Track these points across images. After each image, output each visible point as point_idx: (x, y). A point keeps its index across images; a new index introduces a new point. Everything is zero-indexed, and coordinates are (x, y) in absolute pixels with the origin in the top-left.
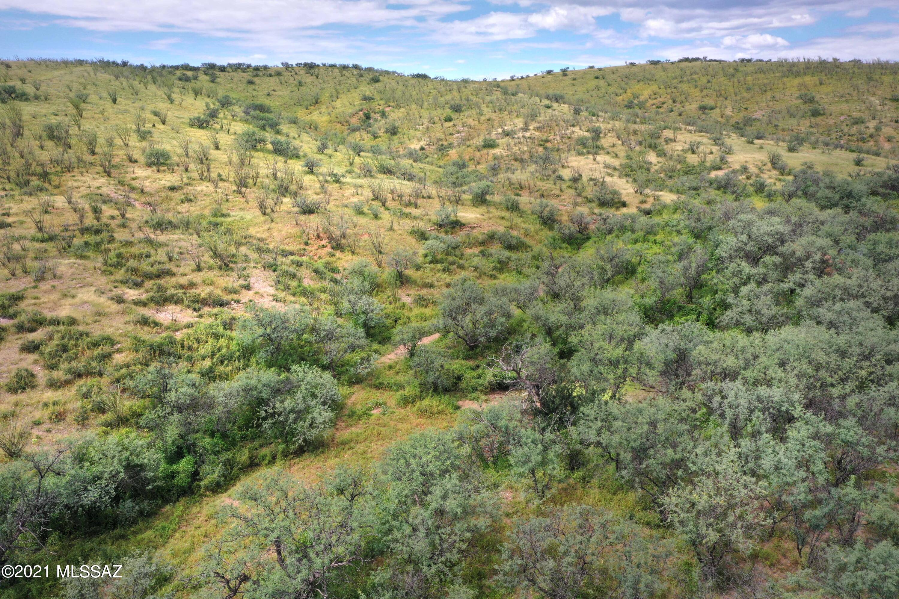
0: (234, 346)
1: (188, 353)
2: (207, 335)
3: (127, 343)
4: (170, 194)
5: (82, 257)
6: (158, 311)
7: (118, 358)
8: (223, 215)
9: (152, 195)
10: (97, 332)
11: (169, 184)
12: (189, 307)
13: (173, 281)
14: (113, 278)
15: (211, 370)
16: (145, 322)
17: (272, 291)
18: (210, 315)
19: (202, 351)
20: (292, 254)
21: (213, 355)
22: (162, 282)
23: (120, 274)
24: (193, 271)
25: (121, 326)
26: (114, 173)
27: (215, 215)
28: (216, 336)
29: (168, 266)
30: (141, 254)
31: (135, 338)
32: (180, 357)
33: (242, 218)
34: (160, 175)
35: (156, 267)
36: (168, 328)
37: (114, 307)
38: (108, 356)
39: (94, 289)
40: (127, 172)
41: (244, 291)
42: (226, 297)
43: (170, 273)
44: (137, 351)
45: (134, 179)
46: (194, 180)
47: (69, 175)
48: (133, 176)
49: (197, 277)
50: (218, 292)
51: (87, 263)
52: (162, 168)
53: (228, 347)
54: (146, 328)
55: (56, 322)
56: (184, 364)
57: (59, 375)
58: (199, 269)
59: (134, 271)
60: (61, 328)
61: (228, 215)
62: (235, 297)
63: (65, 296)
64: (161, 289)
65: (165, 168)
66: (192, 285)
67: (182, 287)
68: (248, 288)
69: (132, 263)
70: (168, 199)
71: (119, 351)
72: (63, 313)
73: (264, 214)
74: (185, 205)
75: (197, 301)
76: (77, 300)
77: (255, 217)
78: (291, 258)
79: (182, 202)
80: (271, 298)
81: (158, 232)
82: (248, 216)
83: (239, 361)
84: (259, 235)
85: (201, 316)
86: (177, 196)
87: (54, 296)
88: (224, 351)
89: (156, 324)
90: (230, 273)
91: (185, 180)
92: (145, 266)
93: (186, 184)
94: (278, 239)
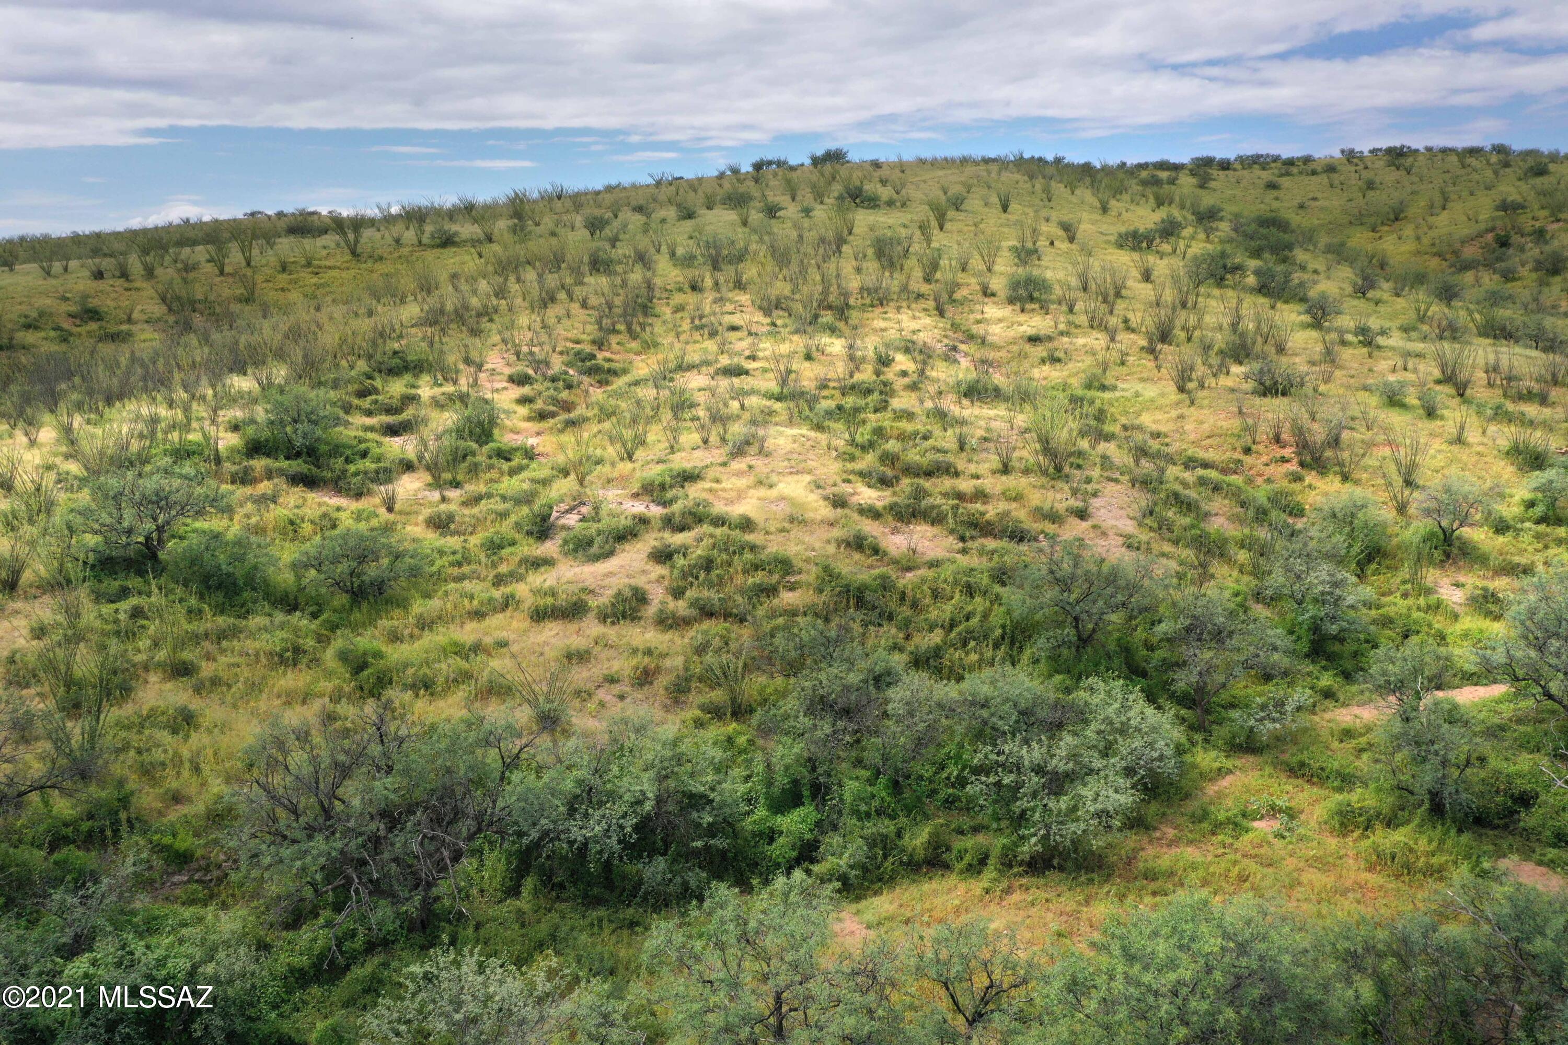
0: (997, 617)
1: (906, 611)
2: (956, 582)
3: (811, 575)
4: (1028, 347)
5: (819, 428)
6: (896, 531)
7: (788, 598)
8: (1103, 388)
9: (999, 348)
10: (774, 547)
11: (1030, 331)
12: (952, 532)
13: (947, 483)
14: (849, 466)
15: (937, 652)
16: (858, 544)
17: (1129, 527)
18: (981, 552)
19: (933, 614)
20: (1206, 465)
21: (952, 625)
22: (927, 484)
23: (868, 461)
24: (994, 472)
25: (817, 545)
26: (950, 311)
27: (1089, 386)
28: (970, 591)
29: (950, 458)
30: (916, 433)
31: (826, 569)
32: (890, 618)
33: (1137, 395)
34: (1023, 318)
35: (931, 456)
36: (895, 562)
37: (825, 511)
38: (771, 591)
39: (808, 478)
40: (972, 311)
41: (1074, 521)
42: (1033, 526)
43: (950, 471)
44: (820, 591)
45: (978, 322)
46: (1077, 327)
47: (878, 310)
48: (979, 317)
49: (990, 484)
50: (1020, 514)
51: (822, 437)
52: (1029, 306)
53: (985, 616)
54: (857, 556)
55: (719, 521)
56: (891, 632)
57: (681, 607)
58: (1006, 469)
59: (889, 459)
60: (719, 531)
61: (1114, 388)
62: (1050, 528)
63: (760, 483)
64: (919, 494)
65: (1037, 306)
66: (981, 495)
67: (960, 496)
68: (1082, 514)
69: (892, 446)
70: (1022, 355)
71: (792, 588)
72: (738, 510)
73: (1181, 389)
74: (1046, 368)
75: (974, 525)
76: (773, 493)
77: (1163, 395)
78: (1200, 472)
79: (1043, 361)
80: (1120, 540)
81: (965, 402)
82: (1150, 392)
83: (996, 646)
84: (1154, 427)
85: (964, 551)
86: (1040, 351)
87: (742, 482)
88: (975, 621)
89: (876, 551)
90: (1060, 484)
91: (1062, 327)
92: (913, 456)
93: (1062, 334)
94: (1192, 437)
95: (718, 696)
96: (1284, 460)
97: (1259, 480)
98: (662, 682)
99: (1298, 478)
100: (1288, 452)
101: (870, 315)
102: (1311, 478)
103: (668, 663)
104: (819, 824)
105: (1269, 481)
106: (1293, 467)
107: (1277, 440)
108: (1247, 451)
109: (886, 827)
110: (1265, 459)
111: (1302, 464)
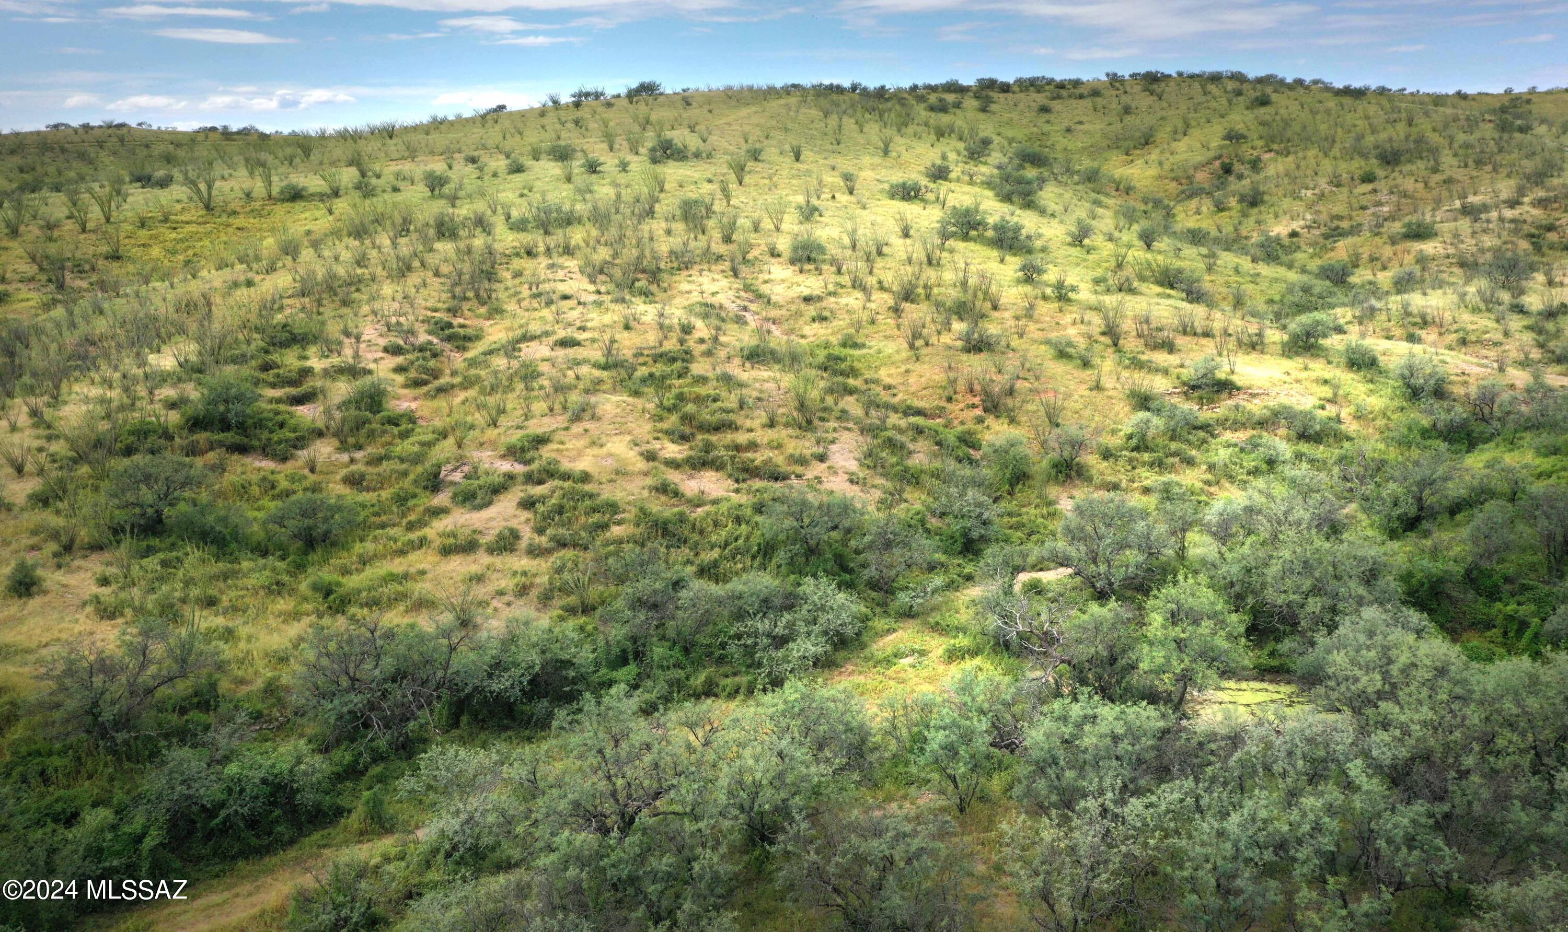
0: (755, 540)
1: (696, 537)
2: (729, 516)
3: (630, 514)
4: (803, 306)
5: (636, 394)
6: (691, 477)
7: (616, 531)
8: (856, 346)
9: (781, 307)
10: (607, 494)
11: (806, 292)
12: (730, 476)
13: (729, 437)
14: (659, 425)
15: (715, 564)
16: (663, 489)
17: (853, 466)
18: (749, 491)
19: (714, 538)
20: (919, 412)
21: (727, 544)
22: (714, 438)
23: (673, 420)
24: (764, 426)
25: (636, 491)
26: (744, 270)
27: (844, 345)
28: (738, 520)
29: (732, 416)
30: (708, 396)
31: (642, 509)
32: (685, 542)
33: (879, 352)
34: (801, 278)
35: (718, 416)
36: (689, 501)
37: (642, 465)
38: (604, 527)
39: (628, 438)
40: (761, 272)
41: (816, 463)
42: (785, 468)
43: (732, 426)
44: (638, 525)
45: (766, 282)
46: (843, 287)
47: (686, 273)
48: (766, 277)
49: (762, 436)
50: (779, 459)
51: (639, 402)
52: (807, 267)
53: (748, 538)
54: (663, 498)
55: (566, 476)
56: (686, 552)
57: (543, 541)
58: (772, 424)
59: (687, 419)
60: (567, 484)
61: (863, 346)
62: (799, 469)
63: (593, 443)
64: (708, 447)
65: (812, 267)
66: (753, 446)
67: (738, 448)
68: (822, 458)
69: (690, 408)
70: (798, 314)
71: (619, 523)
72: (581, 466)
73: (912, 346)
74: (816, 325)
75: (746, 470)
76: (604, 450)
77: (898, 352)
78: (912, 419)
79: (814, 320)
80: (846, 477)
81: (748, 365)
82: (890, 348)
83: (754, 558)
84: (888, 381)
85: (737, 491)
86: (811, 310)
87: (580, 443)
88: (740, 542)
89: (676, 494)
90: (809, 435)
91: (831, 288)
92: (706, 416)
93: (830, 294)
94: (912, 389)
95: (573, 600)
96: (974, 406)
97: (956, 422)
98: (534, 593)
99: (980, 420)
100: (977, 400)
101: (677, 278)
102: (990, 420)
103: (538, 580)
104: (638, 675)
105: (962, 423)
106: (978, 412)
107: (972, 391)
108: (949, 400)
109: (679, 674)
110: (961, 405)
111: (986, 410)
